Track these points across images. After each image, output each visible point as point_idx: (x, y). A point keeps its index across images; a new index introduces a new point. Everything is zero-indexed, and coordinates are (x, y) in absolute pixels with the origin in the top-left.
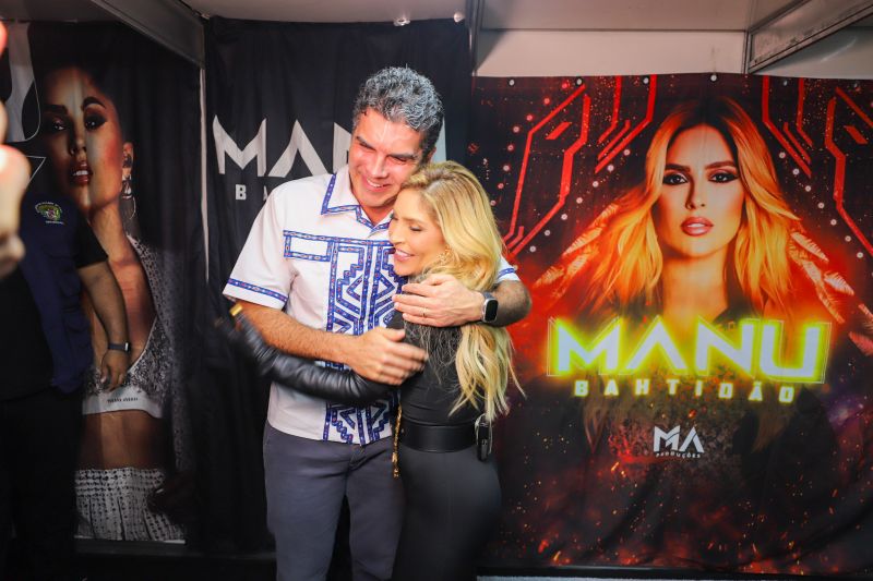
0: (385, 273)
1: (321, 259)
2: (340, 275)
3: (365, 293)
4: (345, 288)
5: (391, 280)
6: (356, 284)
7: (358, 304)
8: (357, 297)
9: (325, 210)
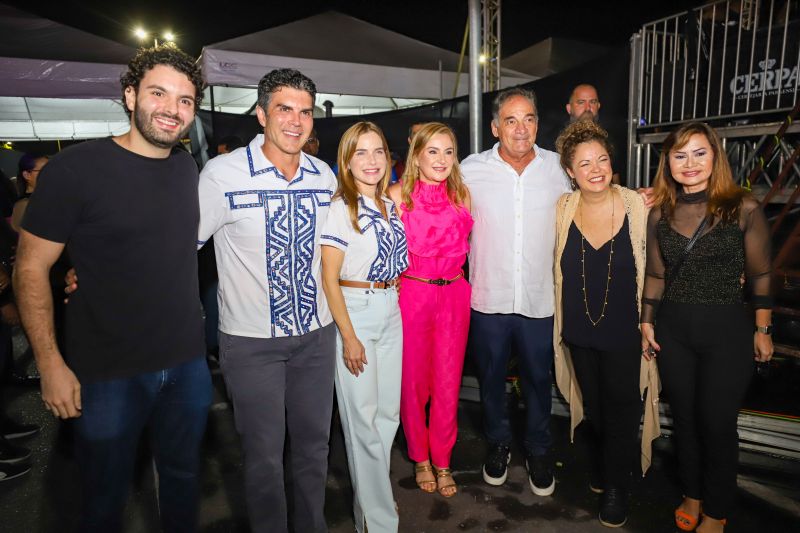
0: (300, 211)
1: (256, 205)
2: (272, 215)
3: (290, 225)
4: (276, 223)
5: (305, 216)
6: (283, 219)
7: (287, 235)
8: (285, 229)
9: (253, 173)
